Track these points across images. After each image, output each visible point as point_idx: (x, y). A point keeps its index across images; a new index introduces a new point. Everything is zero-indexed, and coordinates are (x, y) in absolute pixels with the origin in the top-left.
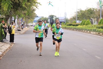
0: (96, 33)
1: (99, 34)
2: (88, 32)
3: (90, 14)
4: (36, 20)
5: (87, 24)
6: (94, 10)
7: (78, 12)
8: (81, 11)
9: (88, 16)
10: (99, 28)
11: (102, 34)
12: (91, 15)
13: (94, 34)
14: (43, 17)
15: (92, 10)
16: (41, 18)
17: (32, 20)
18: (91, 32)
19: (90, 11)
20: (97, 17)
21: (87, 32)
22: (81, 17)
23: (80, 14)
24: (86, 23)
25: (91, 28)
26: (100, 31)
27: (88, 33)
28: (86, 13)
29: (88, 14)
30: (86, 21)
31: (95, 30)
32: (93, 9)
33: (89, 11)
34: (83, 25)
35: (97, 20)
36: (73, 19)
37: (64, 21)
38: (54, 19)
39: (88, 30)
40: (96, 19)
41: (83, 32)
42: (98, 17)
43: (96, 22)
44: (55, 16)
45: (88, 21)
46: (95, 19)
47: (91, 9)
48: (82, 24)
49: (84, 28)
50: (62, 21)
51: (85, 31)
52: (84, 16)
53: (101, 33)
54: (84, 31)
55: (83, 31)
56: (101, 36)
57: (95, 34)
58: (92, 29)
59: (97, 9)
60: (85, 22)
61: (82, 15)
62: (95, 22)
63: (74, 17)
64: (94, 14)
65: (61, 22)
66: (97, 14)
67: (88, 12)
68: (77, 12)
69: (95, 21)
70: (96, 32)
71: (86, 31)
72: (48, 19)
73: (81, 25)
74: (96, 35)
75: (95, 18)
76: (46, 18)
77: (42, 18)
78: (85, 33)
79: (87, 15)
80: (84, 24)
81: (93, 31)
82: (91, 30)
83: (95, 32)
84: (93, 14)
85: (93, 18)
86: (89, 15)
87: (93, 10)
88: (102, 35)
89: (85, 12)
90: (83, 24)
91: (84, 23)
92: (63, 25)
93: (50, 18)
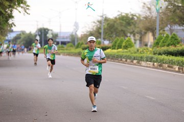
0: (154, 65)
1: (160, 66)
2: (135, 61)
3: (125, 27)
4: (10, 39)
5: (127, 47)
6: (135, 17)
7: (100, 22)
8: (106, 19)
9: (122, 30)
10: (160, 54)
11: (169, 66)
12: (129, 27)
13: (149, 67)
14: (23, 32)
15: (131, 17)
16: (20, 35)
17: (2, 37)
18: (142, 62)
19: (125, 21)
20: (141, 31)
21: (132, 62)
22: (107, 31)
23: (106, 26)
24: (124, 44)
25: (142, 55)
26: (163, 59)
27: (135, 64)
28: (117, 24)
29: (121, 25)
30: (125, 41)
31: (152, 58)
32: (132, 15)
33: (123, 20)
34: (118, 49)
35: (141, 38)
37: (68, 40)
38: (49, 36)
39: (134, 59)
40: (139, 36)
41: (123, 63)
42: (143, 33)
43: (138, 42)
45: (128, 41)
46: (136, 37)
47: (127, 14)
48: (115, 46)
49: (125, 54)
50: (66, 40)
51: (126, 61)
52: (112, 30)
53: (166, 65)
54: (124, 60)
55: (121, 60)
56: (165, 70)
57: (152, 66)
58: (145, 55)
59: (140, 15)
60: (122, 42)
61: (110, 27)
62: (135, 43)
64: (134, 25)
65: (64, 43)
66: (141, 25)
67: (121, 21)
68: (98, 21)
69: (135, 40)
70: (154, 62)
71: (128, 60)
72: (36, 36)
73: (113, 49)
74: (153, 68)
75: (137, 35)
76: (30, 34)
77: (23, 34)
78: (128, 64)
79: (120, 28)
80: (120, 47)
81: (147, 61)
82: (140, 59)
83: (152, 63)
84: (132, 26)
85: (131, 33)
86: (124, 29)
87: (133, 18)
88: (168, 68)
89: (115, 22)
90: (118, 46)
91: (119, 43)
92: (71, 48)
93: (40, 33)
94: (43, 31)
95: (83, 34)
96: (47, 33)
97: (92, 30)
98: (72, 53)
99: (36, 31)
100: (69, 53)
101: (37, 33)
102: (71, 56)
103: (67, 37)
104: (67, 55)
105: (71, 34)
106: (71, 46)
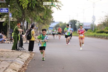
16: (59, 24)
36: (103, 25)
37: (89, 28)
38: (77, 25)
44: (79, 21)
50: (88, 28)
63: (104, 22)
65: (86, 30)
76: (65, 23)
92: (90, 32)
93: (71, 23)
94: (73, 22)
95: (99, 24)
96: (76, 23)
97: (104, 21)
98: (90, 35)
99: (69, 22)
100: (89, 35)
101: (69, 23)
102: (90, 37)
103: (88, 26)
104: (87, 37)
105: (91, 24)
106: (90, 31)
